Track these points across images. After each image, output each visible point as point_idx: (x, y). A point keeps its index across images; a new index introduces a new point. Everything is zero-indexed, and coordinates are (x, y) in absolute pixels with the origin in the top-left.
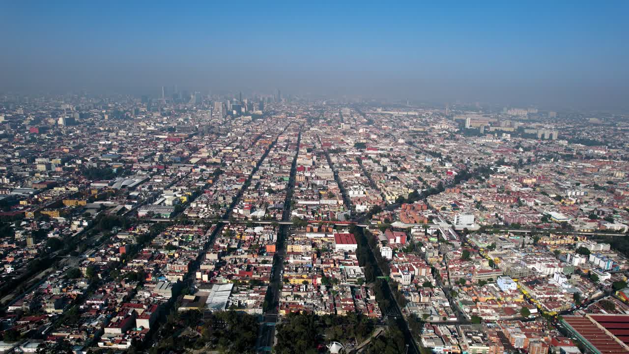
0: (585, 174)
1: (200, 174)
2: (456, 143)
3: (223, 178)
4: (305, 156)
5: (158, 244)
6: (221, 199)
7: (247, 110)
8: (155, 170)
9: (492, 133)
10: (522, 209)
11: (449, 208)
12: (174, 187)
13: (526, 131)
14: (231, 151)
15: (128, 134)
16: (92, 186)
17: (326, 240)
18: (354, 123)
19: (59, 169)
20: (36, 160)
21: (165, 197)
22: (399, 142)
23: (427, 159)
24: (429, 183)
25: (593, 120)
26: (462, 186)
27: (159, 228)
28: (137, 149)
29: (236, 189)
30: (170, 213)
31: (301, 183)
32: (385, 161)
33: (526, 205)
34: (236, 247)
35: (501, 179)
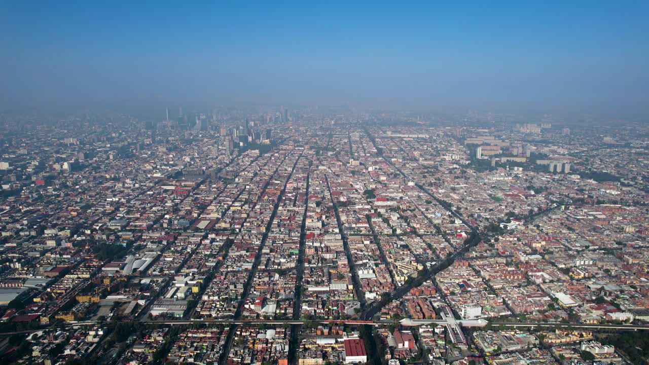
0: (595, 229)
1: (210, 248)
2: (466, 184)
3: (233, 254)
4: (314, 213)
5: (174, 360)
6: (232, 287)
7: (254, 138)
8: (165, 243)
9: (503, 166)
10: (531, 288)
11: (458, 290)
12: (185, 270)
13: (538, 162)
14: (240, 208)
15: (134, 185)
16: (104, 271)
17: (336, 346)
18: (364, 155)
19: (69, 245)
20: (46, 232)
21: (177, 285)
22: (409, 185)
23: (437, 214)
24: (438, 252)
25: (608, 139)
26: (471, 255)
27: (173, 335)
28: (144, 208)
29: (246, 270)
30: (183, 312)
31: (310, 257)
32: (394, 217)
33: (534, 283)
34: (249, 362)
35: (511, 242)
